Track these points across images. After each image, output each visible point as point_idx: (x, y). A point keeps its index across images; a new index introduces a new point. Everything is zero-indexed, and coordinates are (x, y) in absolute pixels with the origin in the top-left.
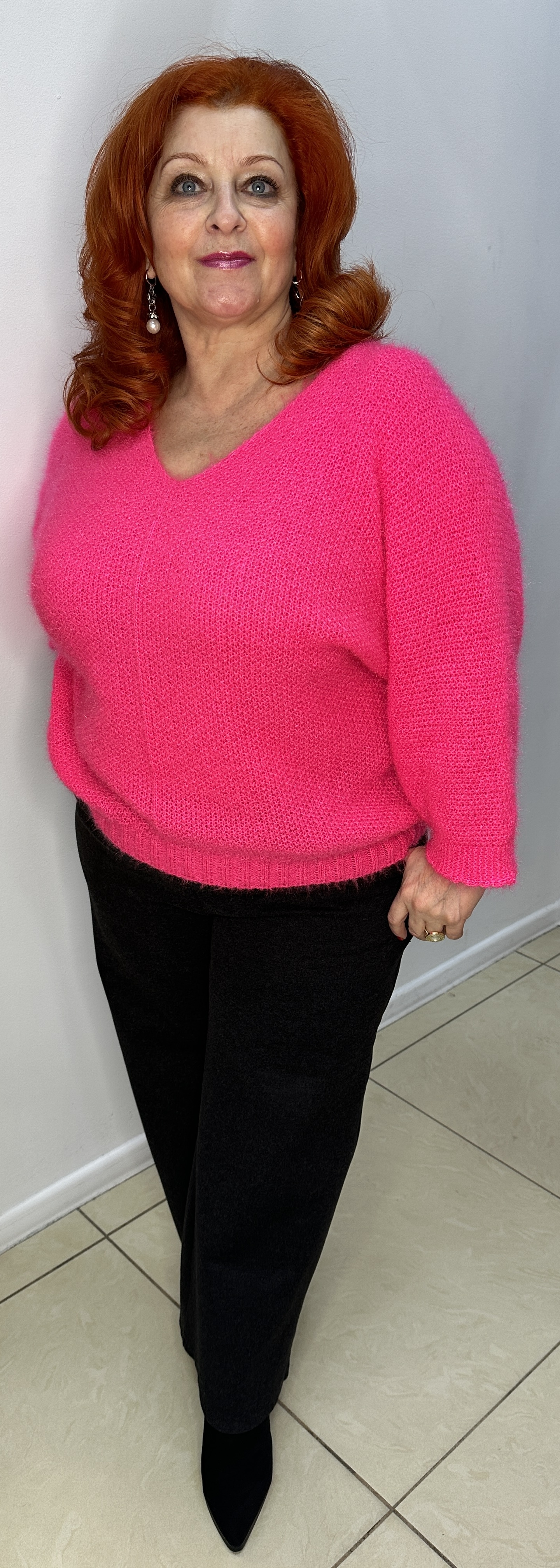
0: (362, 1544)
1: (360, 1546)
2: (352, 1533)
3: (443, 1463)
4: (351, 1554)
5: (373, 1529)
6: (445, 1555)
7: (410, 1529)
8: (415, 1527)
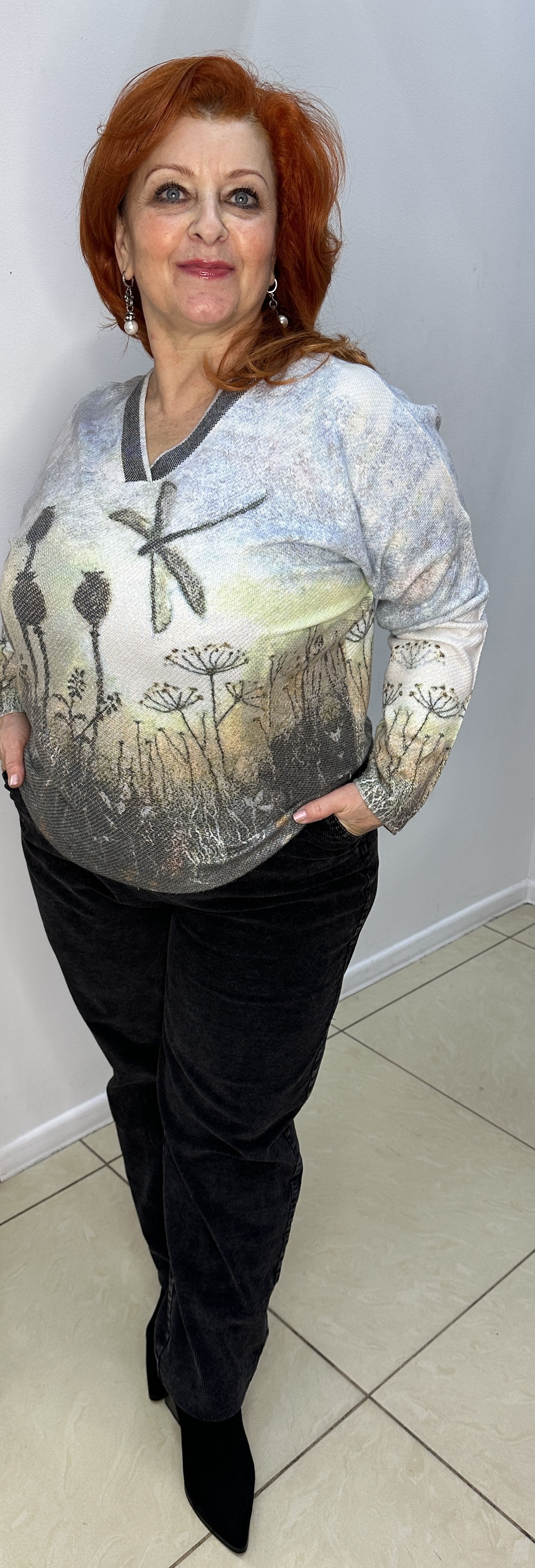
0: (340, 1424)
1: (338, 1425)
2: (331, 1415)
3: (414, 1360)
4: (331, 1432)
5: (351, 1411)
6: (415, 1433)
7: (384, 1413)
8: (388, 1410)
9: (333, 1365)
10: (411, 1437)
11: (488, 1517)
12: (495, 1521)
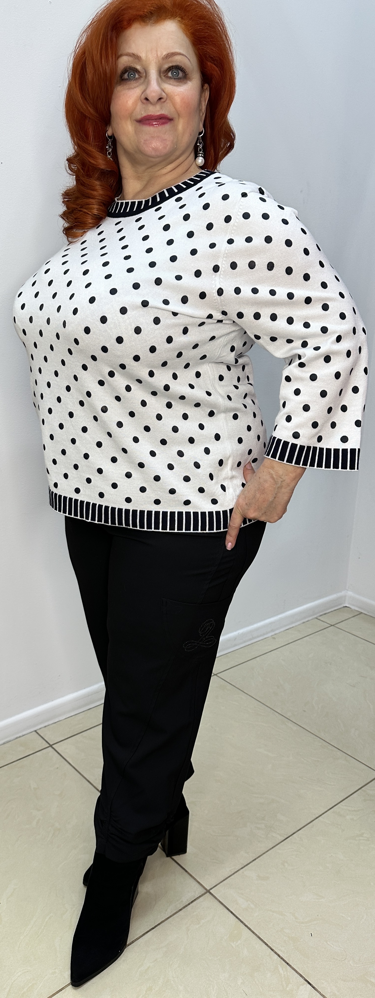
0: (187, 907)
1: (186, 908)
2: (182, 901)
3: (242, 870)
4: (180, 912)
5: (195, 900)
6: (238, 916)
7: (218, 902)
8: (221, 900)
9: (186, 871)
10: (235, 918)
11: (283, 970)
12: (287, 973)
